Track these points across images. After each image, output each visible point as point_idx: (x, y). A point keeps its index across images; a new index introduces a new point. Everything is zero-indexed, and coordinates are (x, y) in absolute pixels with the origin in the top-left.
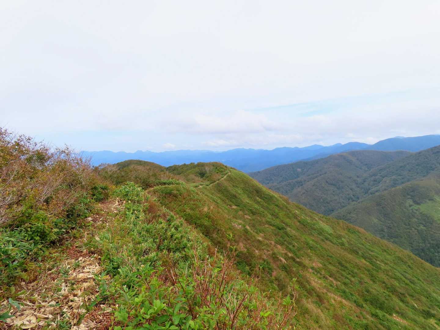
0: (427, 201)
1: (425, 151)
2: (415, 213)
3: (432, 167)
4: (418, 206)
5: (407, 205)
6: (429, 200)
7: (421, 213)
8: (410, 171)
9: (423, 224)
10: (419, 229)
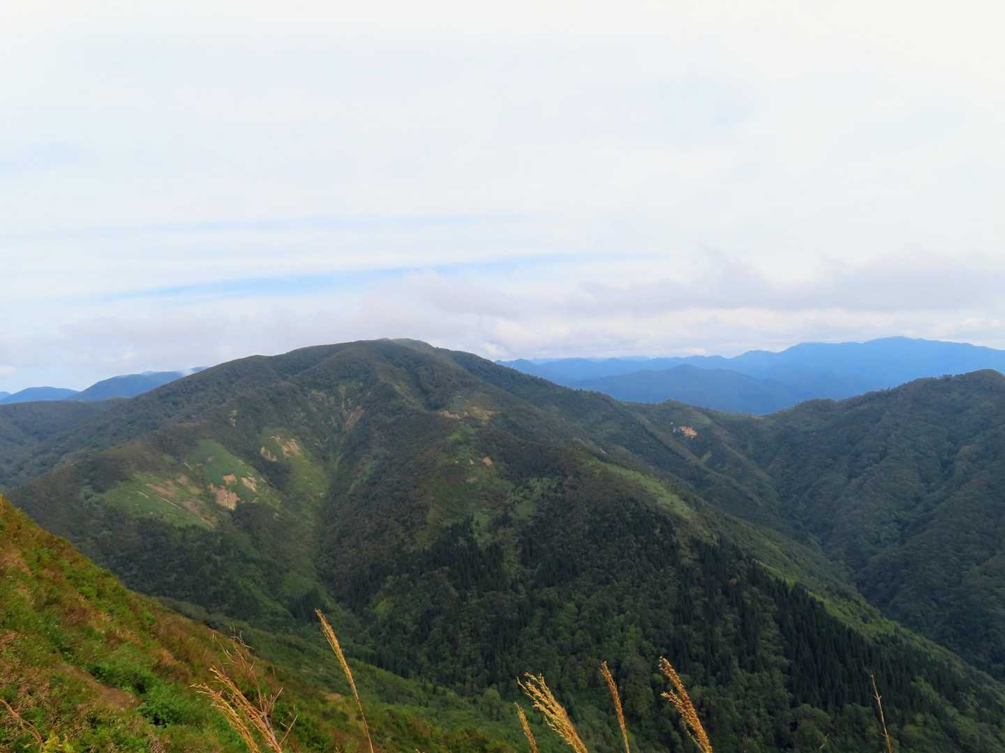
0: (119, 482)
1: (147, 394)
2: (95, 509)
3: (155, 424)
4: (101, 495)
5: (82, 496)
6: (122, 480)
7: (105, 507)
8: (115, 435)
9: (107, 526)
10: (98, 536)
